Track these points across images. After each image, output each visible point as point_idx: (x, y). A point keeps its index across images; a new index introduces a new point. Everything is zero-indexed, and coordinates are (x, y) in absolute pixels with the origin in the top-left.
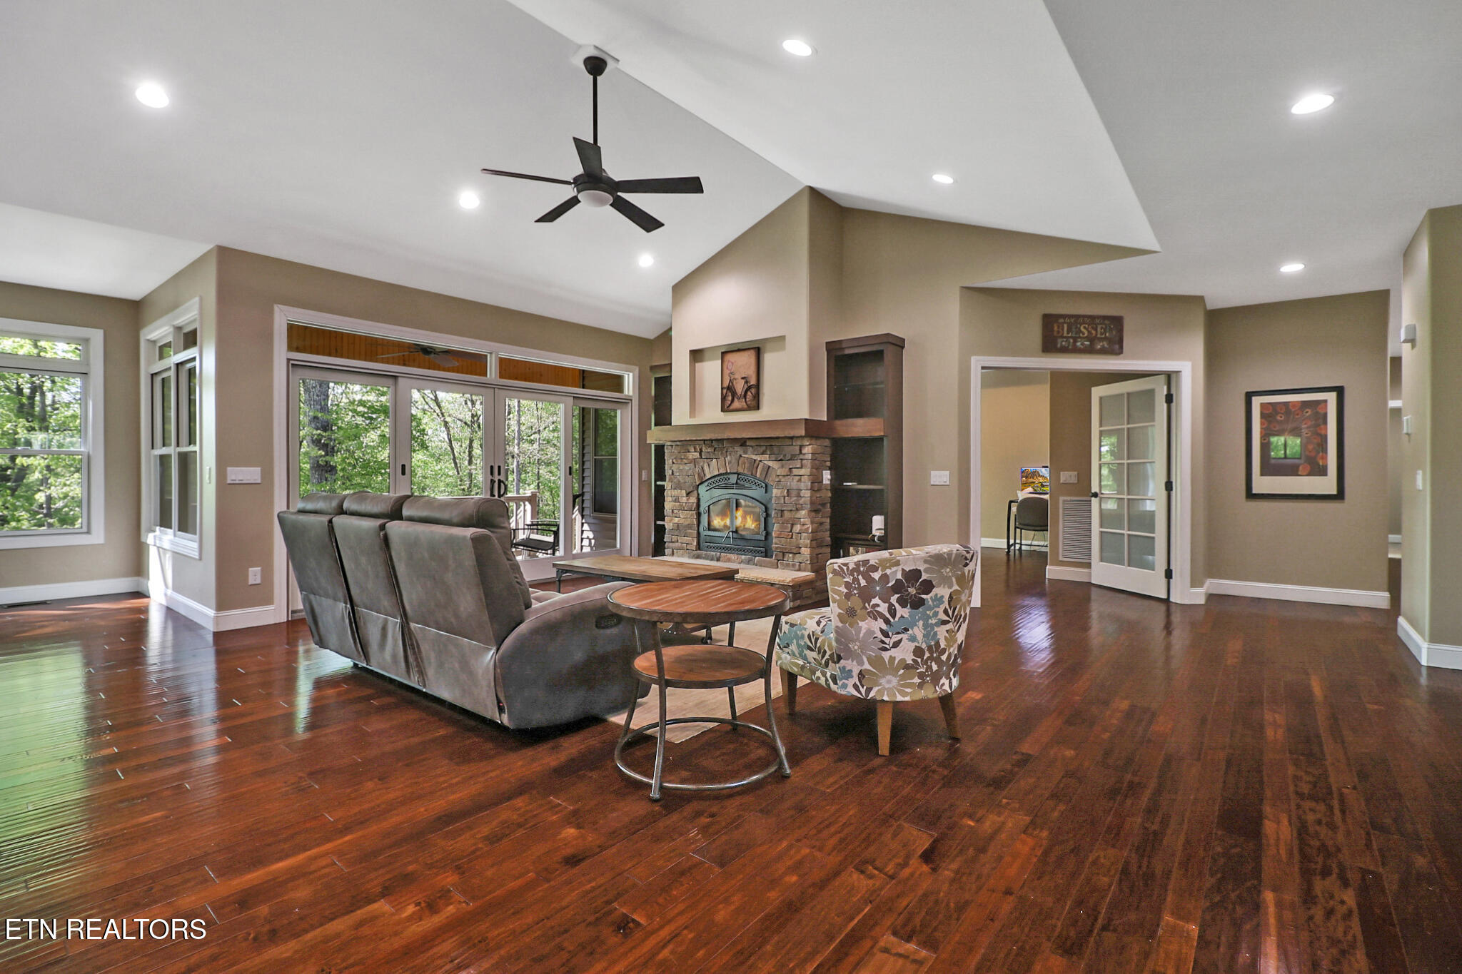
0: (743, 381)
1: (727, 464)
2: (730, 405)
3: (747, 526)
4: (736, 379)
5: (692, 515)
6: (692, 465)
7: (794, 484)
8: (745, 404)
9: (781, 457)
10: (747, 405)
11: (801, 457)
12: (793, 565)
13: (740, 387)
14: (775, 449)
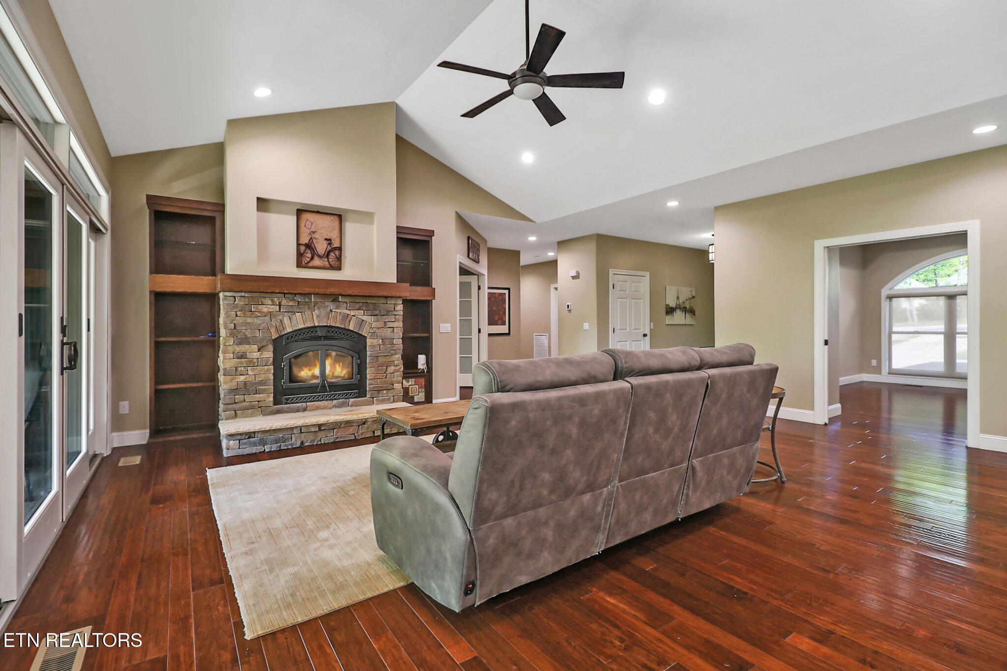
0: (326, 242)
1: (315, 318)
2: (308, 262)
3: (336, 374)
4: (316, 239)
5: (268, 370)
6: (267, 318)
7: (388, 333)
8: (328, 263)
9: (377, 312)
10: (330, 264)
11: (395, 313)
12: (388, 399)
13: (321, 247)
14: (371, 305)
